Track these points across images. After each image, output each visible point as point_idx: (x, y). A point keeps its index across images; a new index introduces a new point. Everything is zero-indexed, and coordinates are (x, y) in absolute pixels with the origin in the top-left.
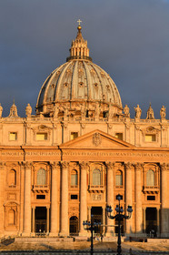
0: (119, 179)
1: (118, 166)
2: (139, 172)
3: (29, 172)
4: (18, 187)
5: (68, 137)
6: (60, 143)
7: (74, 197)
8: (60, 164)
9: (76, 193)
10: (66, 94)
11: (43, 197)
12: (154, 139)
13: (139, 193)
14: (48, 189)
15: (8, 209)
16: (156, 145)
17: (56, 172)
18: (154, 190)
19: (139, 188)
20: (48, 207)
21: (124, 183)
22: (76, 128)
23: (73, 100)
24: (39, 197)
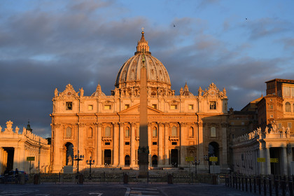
0: (154, 132)
1: (154, 125)
2: (167, 128)
3: (100, 129)
4: (94, 138)
5: (124, 107)
6: (118, 111)
7: (127, 143)
8: (119, 124)
9: (129, 141)
10: (133, 76)
11: (109, 144)
12: (176, 108)
13: (167, 141)
14: (111, 139)
15: (88, 151)
16: (177, 111)
17: (116, 129)
18: (176, 139)
19: (167, 138)
20: (112, 150)
21: (157, 135)
22: (128, 102)
23: (137, 80)
24: (106, 144)
